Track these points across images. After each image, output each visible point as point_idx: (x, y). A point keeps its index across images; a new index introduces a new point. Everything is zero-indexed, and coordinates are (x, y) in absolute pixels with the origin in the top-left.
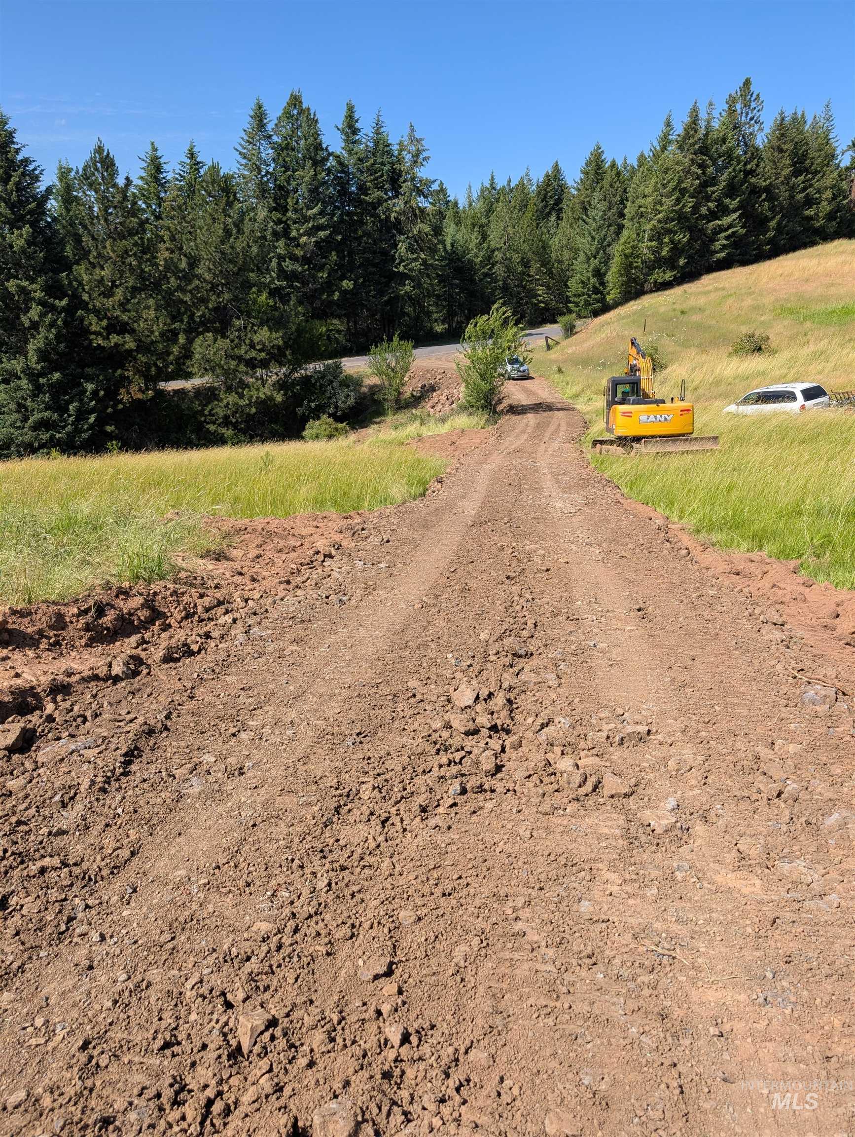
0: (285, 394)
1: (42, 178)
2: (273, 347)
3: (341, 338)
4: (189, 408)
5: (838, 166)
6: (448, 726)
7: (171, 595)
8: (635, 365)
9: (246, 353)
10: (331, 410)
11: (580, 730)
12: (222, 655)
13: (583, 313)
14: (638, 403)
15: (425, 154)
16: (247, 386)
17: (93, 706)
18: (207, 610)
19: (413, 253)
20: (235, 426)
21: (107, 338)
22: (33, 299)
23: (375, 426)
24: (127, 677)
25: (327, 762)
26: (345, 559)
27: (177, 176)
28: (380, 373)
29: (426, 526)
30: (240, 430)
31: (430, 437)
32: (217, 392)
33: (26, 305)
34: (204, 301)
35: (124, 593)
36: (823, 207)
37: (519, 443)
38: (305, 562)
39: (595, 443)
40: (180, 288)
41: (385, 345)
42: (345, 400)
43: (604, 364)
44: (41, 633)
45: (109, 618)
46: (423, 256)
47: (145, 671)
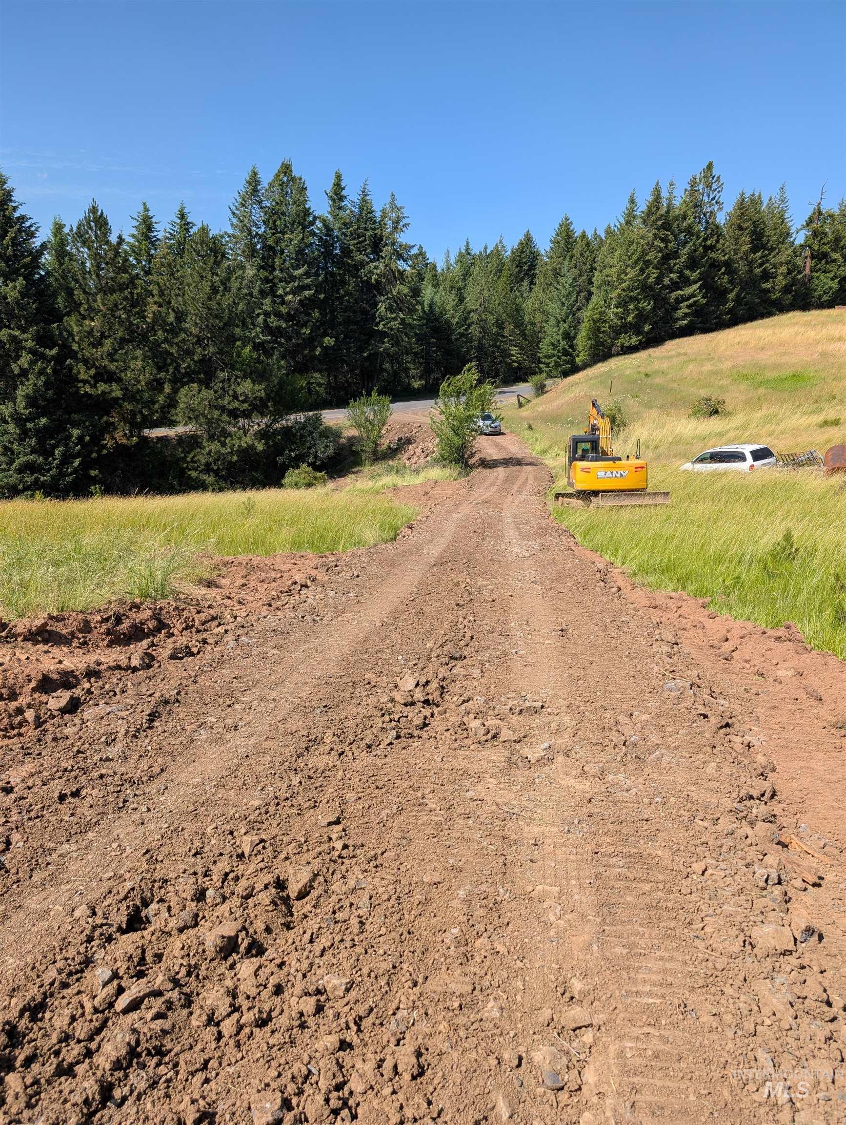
0: (266, 444)
1: (38, 234)
2: (255, 398)
3: (321, 390)
4: (172, 455)
5: (792, 244)
6: (392, 700)
7: (174, 610)
8: (595, 425)
9: (229, 403)
10: (311, 460)
11: (491, 704)
12: (218, 656)
13: (554, 373)
14: (596, 460)
15: (405, 221)
16: (230, 435)
17: (120, 685)
18: (203, 623)
19: (392, 313)
20: (216, 473)
21: (94, 386)
22: (24, 348)
23: (353, 476)
24: (143, 668)
25: (301, 723)
26: (319, 589)
27: (168, 235)
28: (358, 426)
29: (393, 565)
30: (220, 477)
31: (404, 487)
32: (199, 440)
33: (17, 353)
34: (189, 353)
35: (136, 607)
36: (779, 281)
37: (488, 494)
38: (284, 590)
39: (558, 496)
40: (166, 340)
41: (364, 399)
42: (324, 450)
43: (572, 422)
44: (72, 633)
45: (125, 625)
46: (402, 316)
47: (157, 665)
